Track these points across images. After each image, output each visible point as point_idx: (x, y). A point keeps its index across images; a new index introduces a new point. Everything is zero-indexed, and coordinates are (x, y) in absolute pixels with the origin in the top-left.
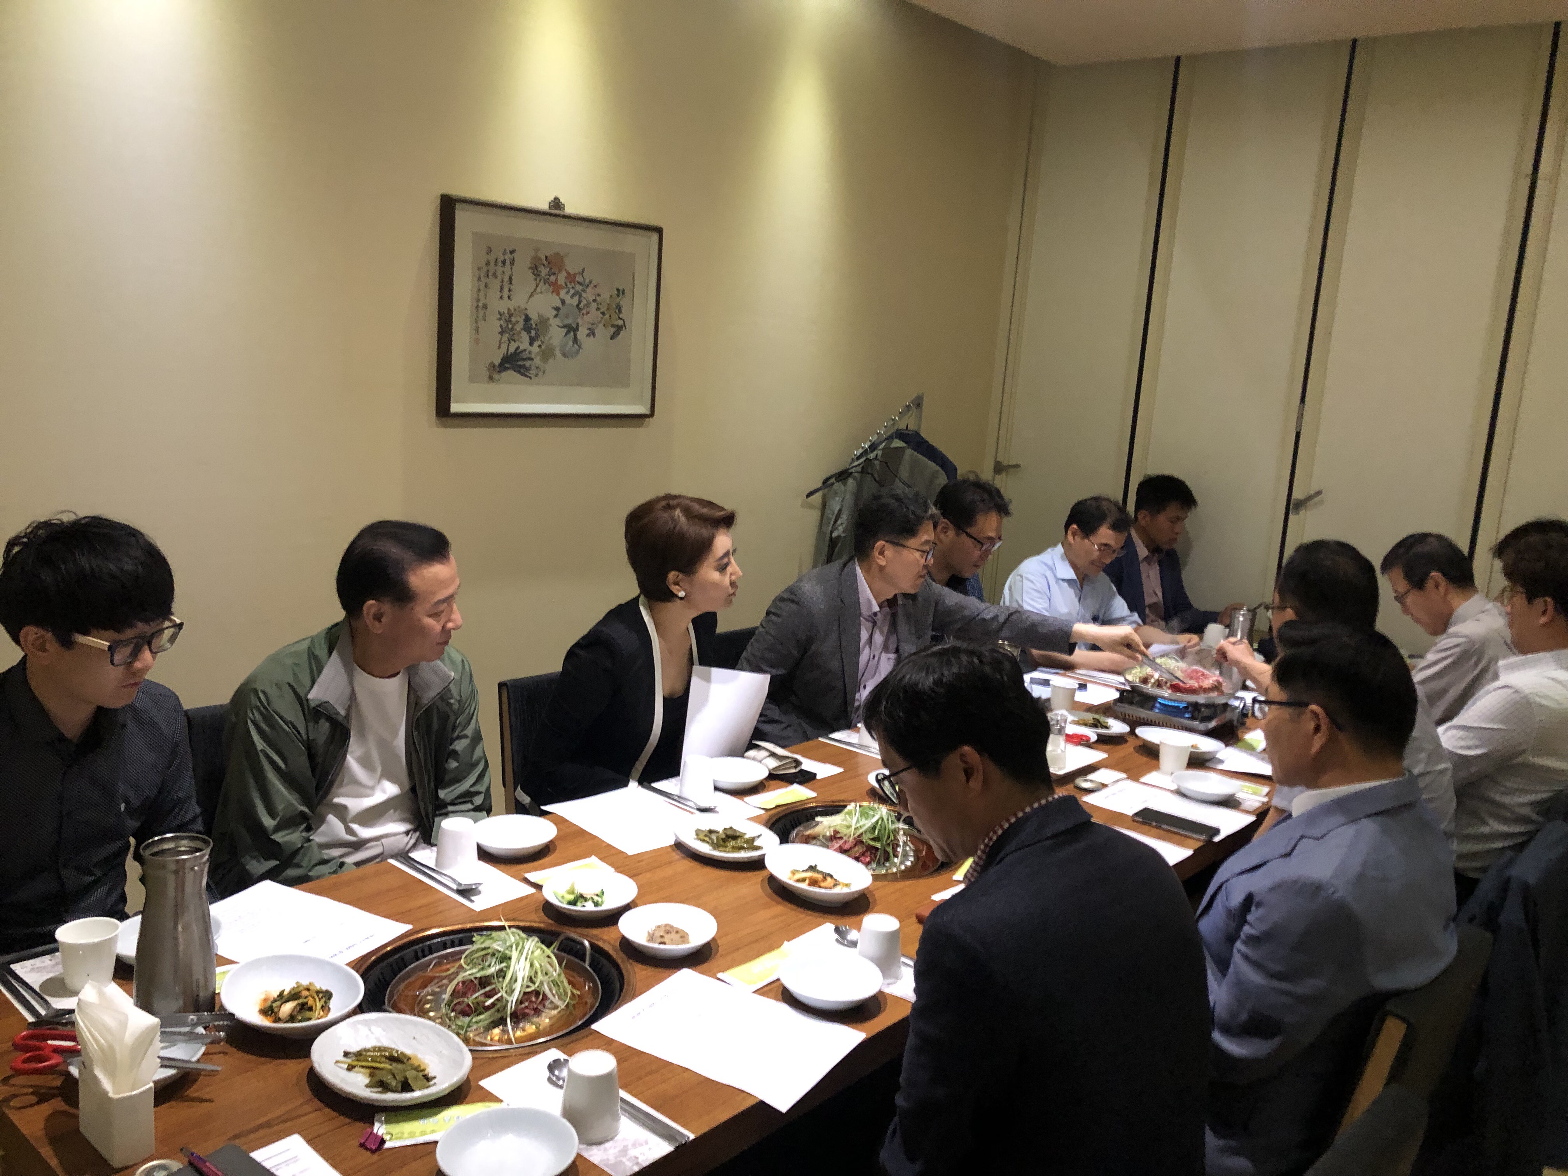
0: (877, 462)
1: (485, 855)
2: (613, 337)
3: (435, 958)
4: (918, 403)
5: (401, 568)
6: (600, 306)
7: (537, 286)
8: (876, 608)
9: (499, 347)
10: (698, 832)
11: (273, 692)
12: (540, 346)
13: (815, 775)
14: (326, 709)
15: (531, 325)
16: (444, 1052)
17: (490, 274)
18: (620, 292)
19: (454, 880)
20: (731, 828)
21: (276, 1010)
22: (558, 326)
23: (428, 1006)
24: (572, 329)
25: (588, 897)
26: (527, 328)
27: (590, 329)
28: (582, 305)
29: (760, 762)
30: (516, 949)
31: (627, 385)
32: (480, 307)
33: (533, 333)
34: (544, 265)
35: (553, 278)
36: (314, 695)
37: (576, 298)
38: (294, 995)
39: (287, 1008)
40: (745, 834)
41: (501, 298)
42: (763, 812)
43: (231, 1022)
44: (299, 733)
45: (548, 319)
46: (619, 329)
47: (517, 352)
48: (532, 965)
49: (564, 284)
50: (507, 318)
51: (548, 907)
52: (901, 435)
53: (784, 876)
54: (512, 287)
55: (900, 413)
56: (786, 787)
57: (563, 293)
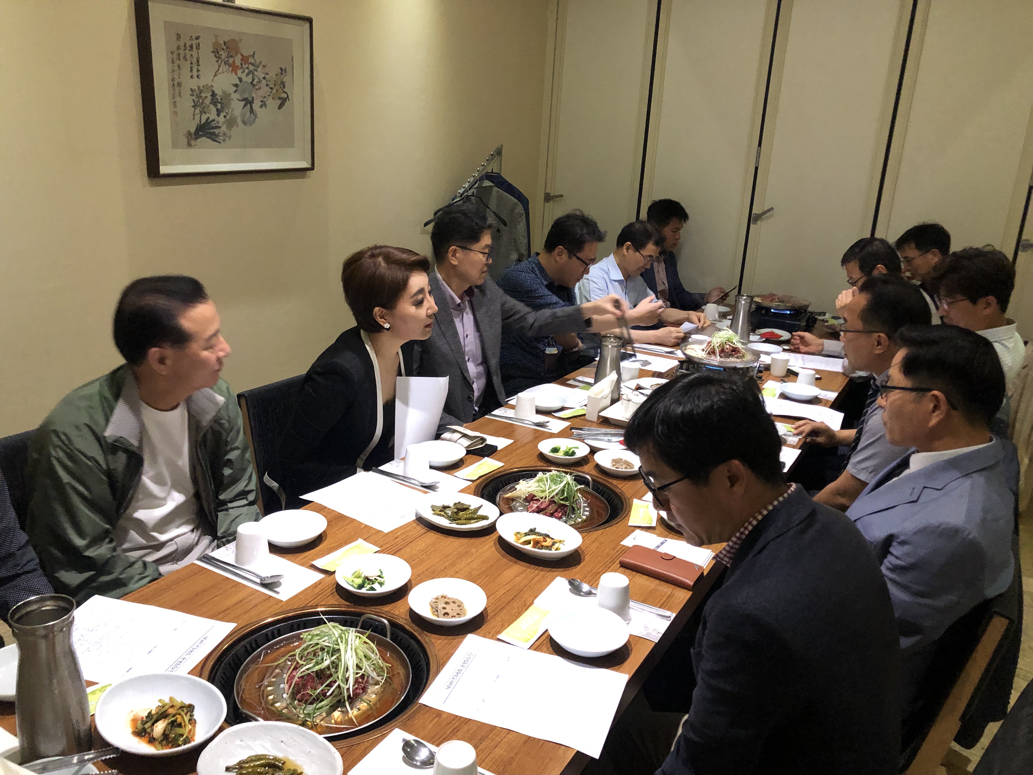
0: (473, 198)
1: (274, 548)
2: (280, 107)
3: (262, 651)
4: (499, 152)
5: (172, 316)
6: (268, 83)
7: (219, 67)
8: (458, 301)
9: (194, 119)
10: (434, 508)
11: (73, 433)
12: (225, 117)
13: (497, 447)
14: (122, 443)
15: (217, 99)
16: (313, 752)
17: (181, 58)
18: (283, 71)
19: (258, 576)
20: (459, 502)
21: (149, 730)
22: (238, 100)
23: (271, 697)
24: (248, 102)
25: (373, 578)
26: (214, 102)
27: (262, 101)
28: (255, 82)
29: (456, 442)
30: (342, 642)
31: (293, 146)
32: (176, 85)
33: (219, 106)
34: (224, 50)
35: (231, 60)
36: (110, 432)
37: (251, 76)
38: (162, 715)
39: (160, 727)
40: (470, 506)
41: (192, 77)
42: (470, 483)
43: (117, 754)
44: (100, 465)
45: (230, 94)
46: (284, 101)
47: (208, 122)
48: (357, 654)
49: (240, 66)
50: (197, 93)
51: (340, 590)
52: (490, 177)
53: (510, 538)
54: (200, 68)
55: (487, 160)
56: (480, 461)
57: (239, 72)
